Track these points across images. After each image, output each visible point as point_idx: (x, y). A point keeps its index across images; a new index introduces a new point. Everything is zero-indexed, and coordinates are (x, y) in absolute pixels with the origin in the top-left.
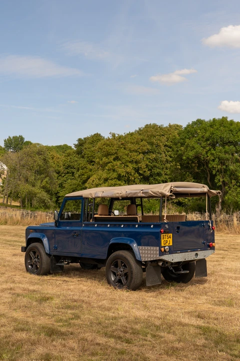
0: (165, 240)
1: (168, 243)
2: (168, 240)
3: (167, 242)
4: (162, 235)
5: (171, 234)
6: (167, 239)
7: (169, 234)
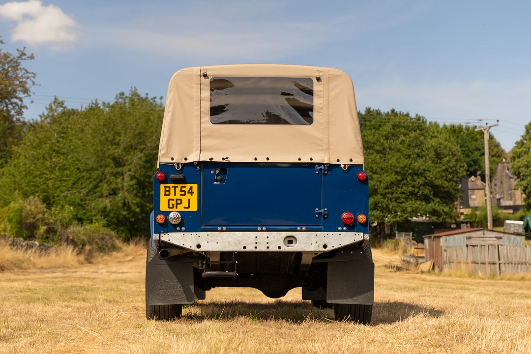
0: (172, 196)
1: (185, 204)
2: (185, 199)
3: (179, 202)
4: (162, 186)
5: (195, 187)
6: (178, 196)
7: (188, 186)
